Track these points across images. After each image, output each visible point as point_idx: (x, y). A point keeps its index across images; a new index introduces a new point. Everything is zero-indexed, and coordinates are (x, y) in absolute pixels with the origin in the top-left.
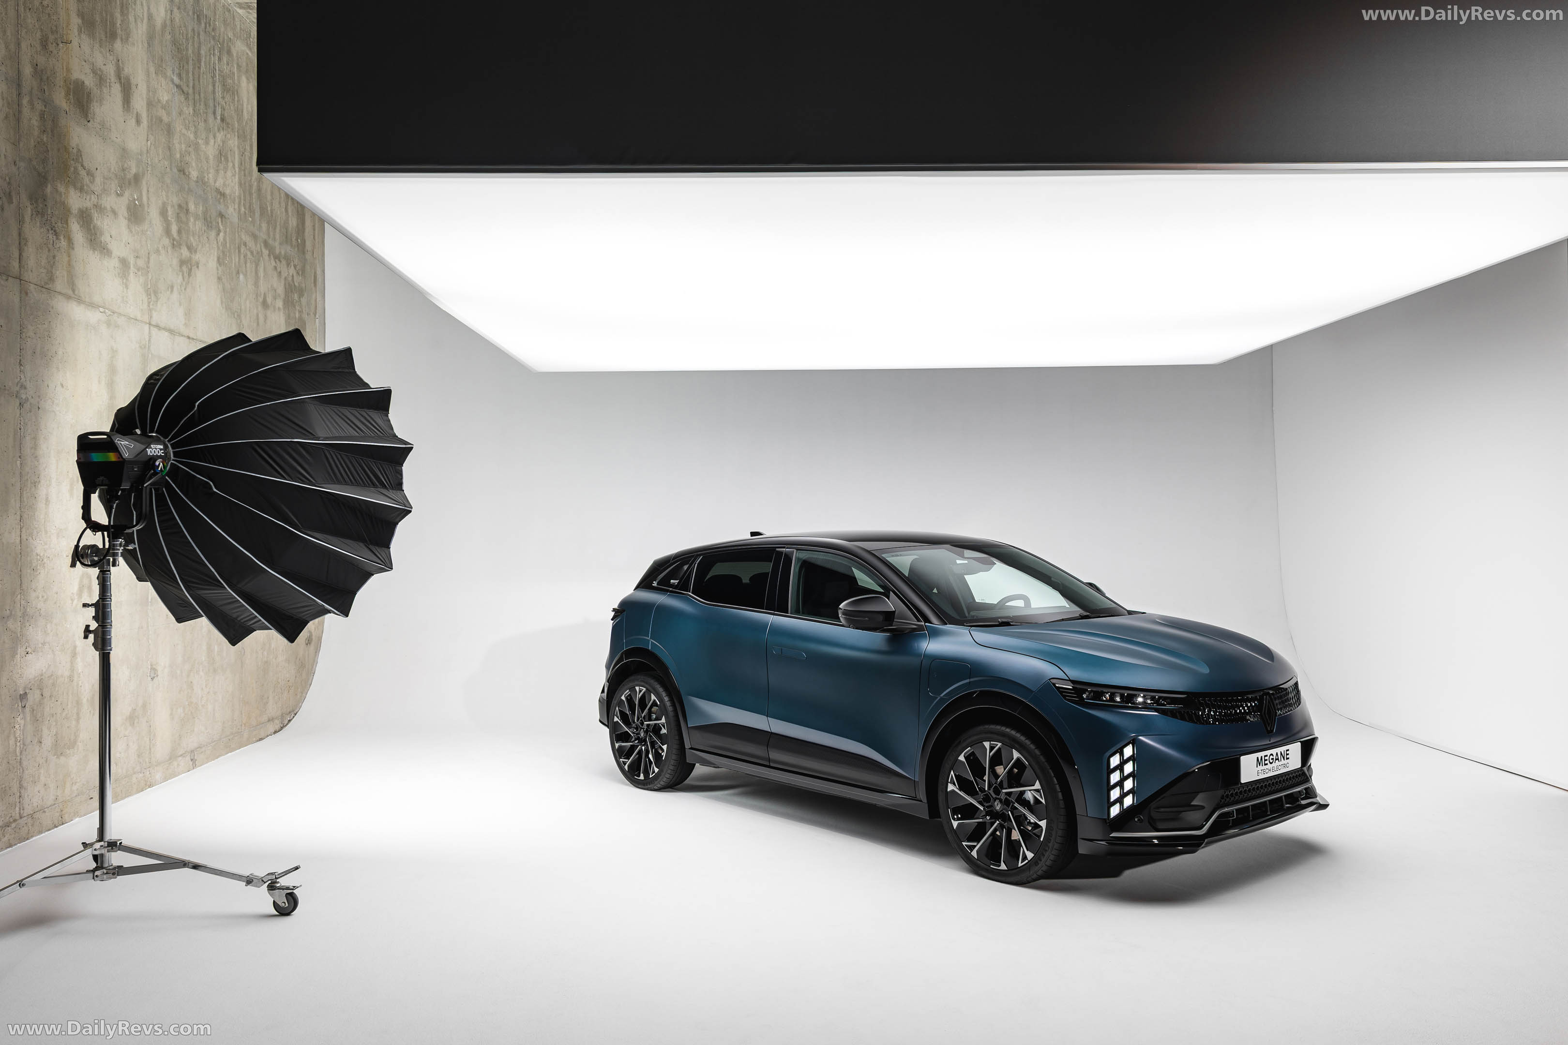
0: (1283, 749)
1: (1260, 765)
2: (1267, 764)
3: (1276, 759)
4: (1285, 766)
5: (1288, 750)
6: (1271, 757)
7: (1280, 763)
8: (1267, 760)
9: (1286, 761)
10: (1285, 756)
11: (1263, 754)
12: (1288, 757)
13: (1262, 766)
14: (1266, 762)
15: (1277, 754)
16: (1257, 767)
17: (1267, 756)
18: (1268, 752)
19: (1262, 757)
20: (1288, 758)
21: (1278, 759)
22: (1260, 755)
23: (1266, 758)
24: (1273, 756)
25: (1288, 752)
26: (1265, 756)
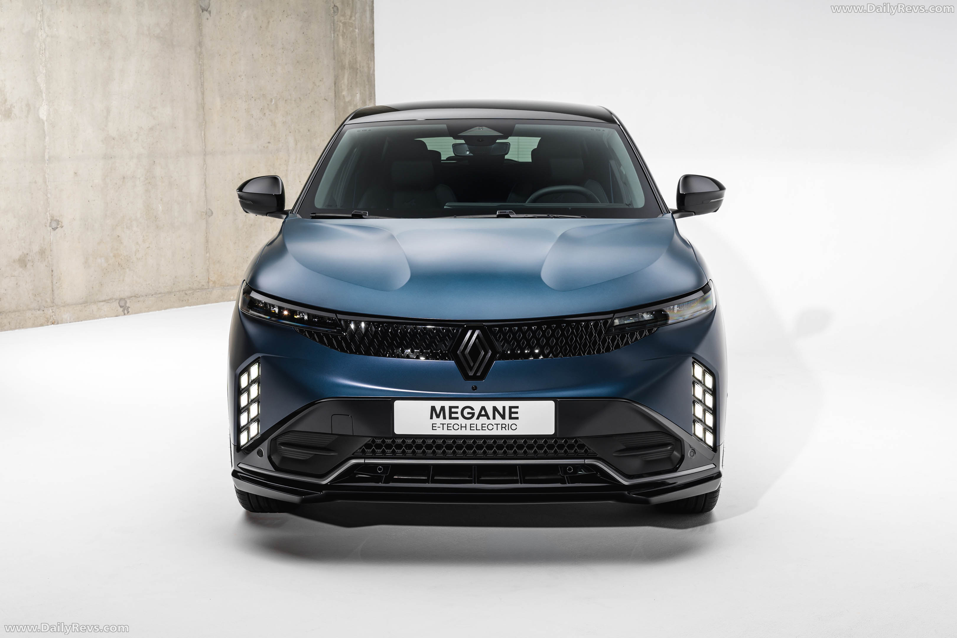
0: (499, 405)
1: (438, 416)
2: (457, 418)
3: (480, 415)
4: (510, 427)
5: (517, 407)
6: (469, 410)
7: (491, 421)
8: (457, 413)
9: (507, 421)
10: (512, 414)
11: (447, 404)
12: (513, 415)
13: (444, 418)
14: (453, 415)
15: (483, 408)
16: (431, 418)
17: (457, 407)
18: (461, 404)
19: (443, 408)
20: (517, 418)
21: (487, 415)
22: (438, 404)
23: (453, 410)
24: (472, 409)
25: (513, 410)
26: (451, 408)
